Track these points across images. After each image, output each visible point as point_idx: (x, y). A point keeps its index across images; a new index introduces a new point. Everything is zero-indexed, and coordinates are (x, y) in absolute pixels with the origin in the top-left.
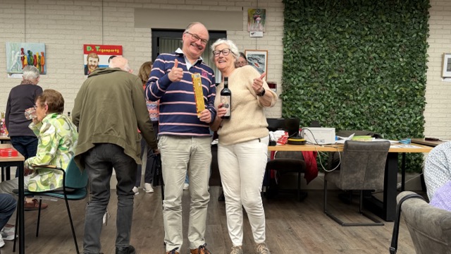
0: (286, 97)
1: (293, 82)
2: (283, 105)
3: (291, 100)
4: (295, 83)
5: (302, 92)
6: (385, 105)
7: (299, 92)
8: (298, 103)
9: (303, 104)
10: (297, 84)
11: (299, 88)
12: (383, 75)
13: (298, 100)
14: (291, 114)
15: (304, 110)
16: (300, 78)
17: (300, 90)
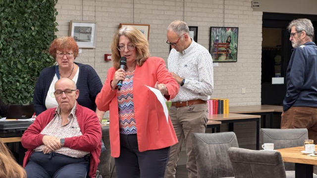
6: (18, 81)
12: (15, 46)
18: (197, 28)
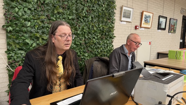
0: (10, 28)
1: (17, 13)
2: (8, 37)
3: (17, 32)
4: (20, 14)
5: (29, 24)
7: (25, 24)
8: (25, 35)
9: (31, 37)
10: (23, 15)
11: (25, 20)
12: (93, 16)
13: (26, 32)
14: (18, 46)
15: (32, 42)
16: (26, 9)
17: (27, 22)
18: (167, 18)
